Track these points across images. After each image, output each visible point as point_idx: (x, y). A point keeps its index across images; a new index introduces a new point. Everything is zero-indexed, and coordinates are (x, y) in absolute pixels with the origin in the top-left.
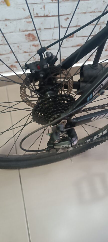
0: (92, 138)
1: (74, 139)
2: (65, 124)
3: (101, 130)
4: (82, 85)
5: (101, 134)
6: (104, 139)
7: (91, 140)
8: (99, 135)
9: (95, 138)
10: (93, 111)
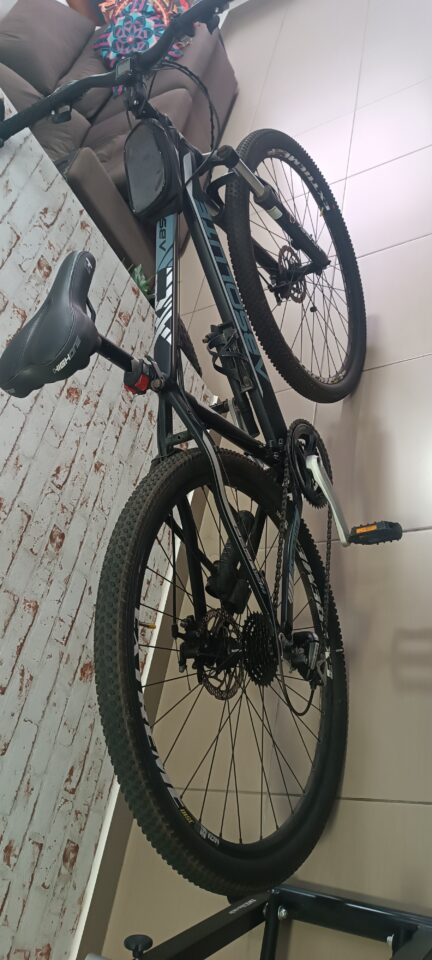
1: (310, 636)
2: (284, 638)
3: (312, 602)
4: (232, 599)
5: (318, 605)
6: (327, 602)
9: (321, 618)
10: (280, 595)
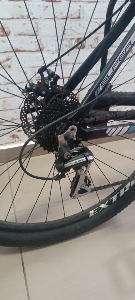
0: (119, 193)
2: (74, 133)
5: (128, 185)
7: (117, 195)
8: (126, 187)
9: (122, 192)
